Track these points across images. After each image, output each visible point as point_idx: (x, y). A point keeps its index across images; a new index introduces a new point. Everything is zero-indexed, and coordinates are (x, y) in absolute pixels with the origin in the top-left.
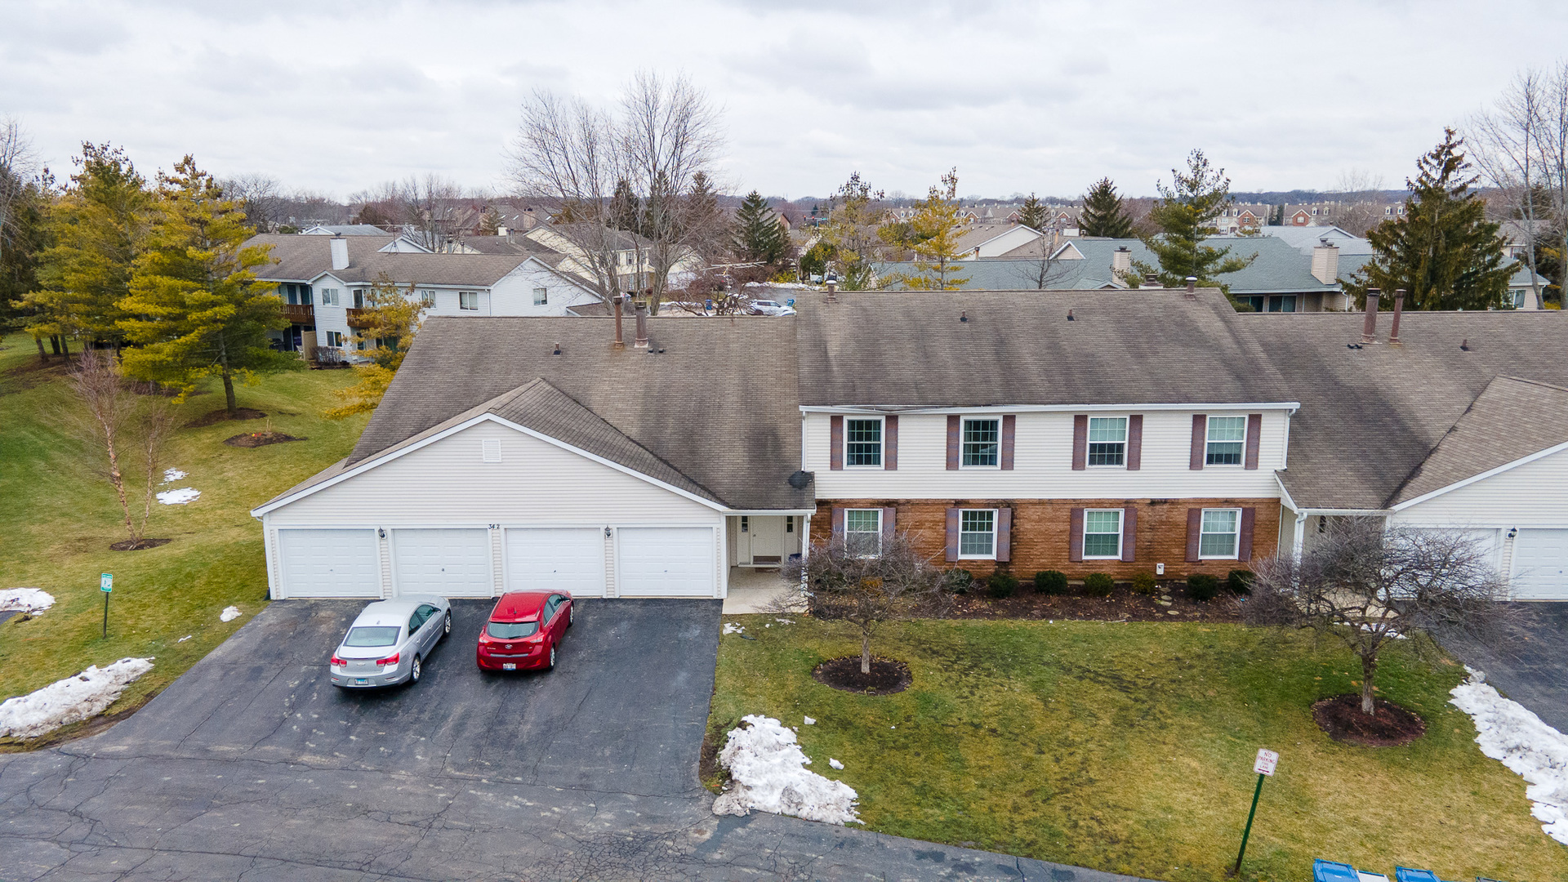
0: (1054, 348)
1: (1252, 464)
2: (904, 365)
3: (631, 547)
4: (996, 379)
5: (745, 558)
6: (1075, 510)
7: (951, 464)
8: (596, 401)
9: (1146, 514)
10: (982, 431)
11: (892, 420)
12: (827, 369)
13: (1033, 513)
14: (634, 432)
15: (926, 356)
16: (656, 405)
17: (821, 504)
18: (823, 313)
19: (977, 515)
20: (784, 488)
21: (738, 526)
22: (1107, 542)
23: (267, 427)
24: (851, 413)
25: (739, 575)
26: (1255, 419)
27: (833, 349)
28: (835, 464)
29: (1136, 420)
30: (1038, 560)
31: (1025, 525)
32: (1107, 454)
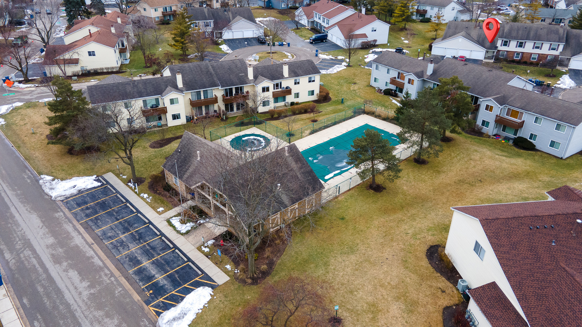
0: (536, 33)
1: (557, 50)
2: (514, 34)
3: (473, 53)
4: (526, 37)
5: (487, 56)
6: (531, 54)
7: (516, 47)
8: (471, 35)
9: (541, 55)
10: (521, 43)
11: (510, 41)
12: (503, 34)
13: (526, 54)
14: (476, 39)
15: (518, 33)
16: (479, 36)
17: (498, 50)
18: (505, 26)
19: (518, 54)
20: (494, 48)
21: (487, 52)
22: (535, 58)
23: (412, 32)
24: (505, 40)
25: (485, 58)
26: (559, 45)
27: (505, 31)
28: (501, 46)
29: (542, 44)
30: (525, 60)
31: (524, 55)
32: (537, 48)
